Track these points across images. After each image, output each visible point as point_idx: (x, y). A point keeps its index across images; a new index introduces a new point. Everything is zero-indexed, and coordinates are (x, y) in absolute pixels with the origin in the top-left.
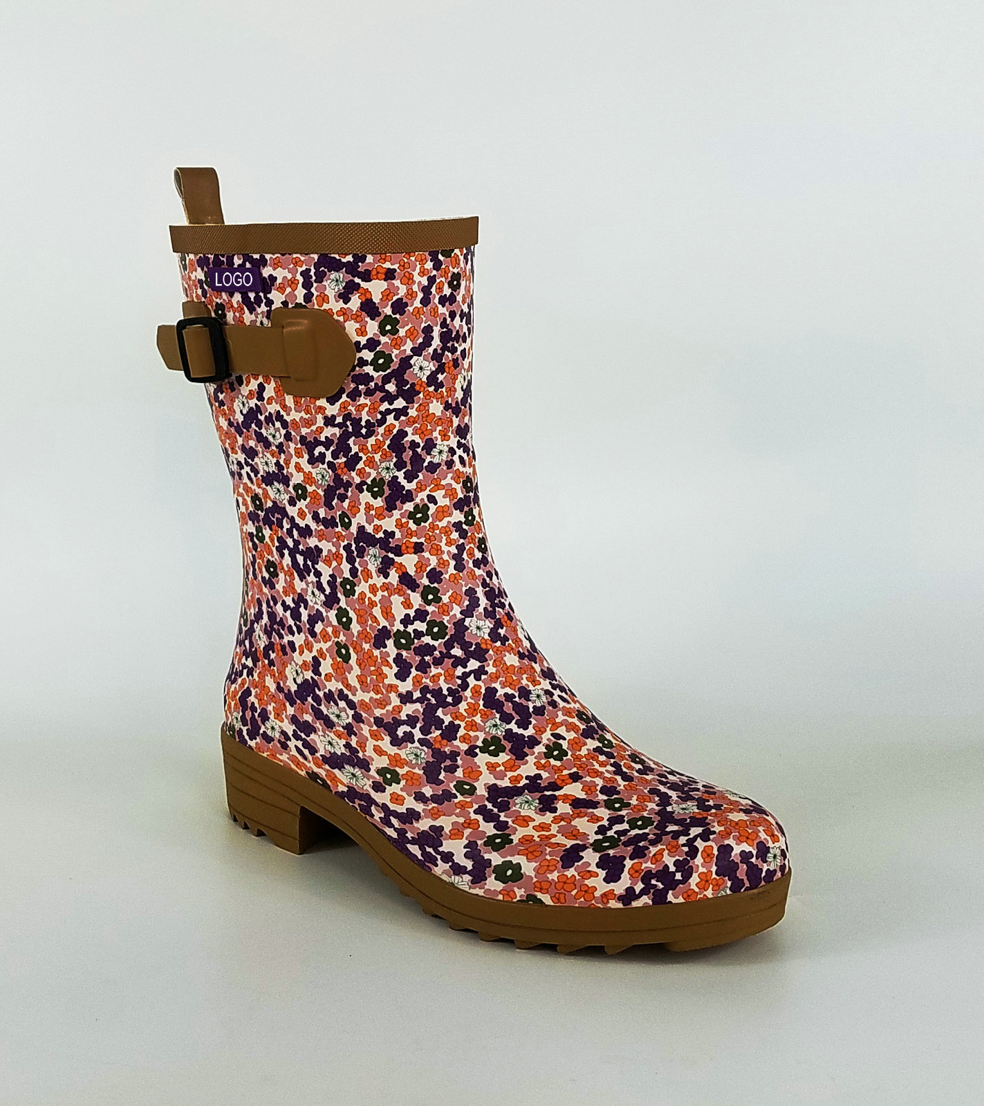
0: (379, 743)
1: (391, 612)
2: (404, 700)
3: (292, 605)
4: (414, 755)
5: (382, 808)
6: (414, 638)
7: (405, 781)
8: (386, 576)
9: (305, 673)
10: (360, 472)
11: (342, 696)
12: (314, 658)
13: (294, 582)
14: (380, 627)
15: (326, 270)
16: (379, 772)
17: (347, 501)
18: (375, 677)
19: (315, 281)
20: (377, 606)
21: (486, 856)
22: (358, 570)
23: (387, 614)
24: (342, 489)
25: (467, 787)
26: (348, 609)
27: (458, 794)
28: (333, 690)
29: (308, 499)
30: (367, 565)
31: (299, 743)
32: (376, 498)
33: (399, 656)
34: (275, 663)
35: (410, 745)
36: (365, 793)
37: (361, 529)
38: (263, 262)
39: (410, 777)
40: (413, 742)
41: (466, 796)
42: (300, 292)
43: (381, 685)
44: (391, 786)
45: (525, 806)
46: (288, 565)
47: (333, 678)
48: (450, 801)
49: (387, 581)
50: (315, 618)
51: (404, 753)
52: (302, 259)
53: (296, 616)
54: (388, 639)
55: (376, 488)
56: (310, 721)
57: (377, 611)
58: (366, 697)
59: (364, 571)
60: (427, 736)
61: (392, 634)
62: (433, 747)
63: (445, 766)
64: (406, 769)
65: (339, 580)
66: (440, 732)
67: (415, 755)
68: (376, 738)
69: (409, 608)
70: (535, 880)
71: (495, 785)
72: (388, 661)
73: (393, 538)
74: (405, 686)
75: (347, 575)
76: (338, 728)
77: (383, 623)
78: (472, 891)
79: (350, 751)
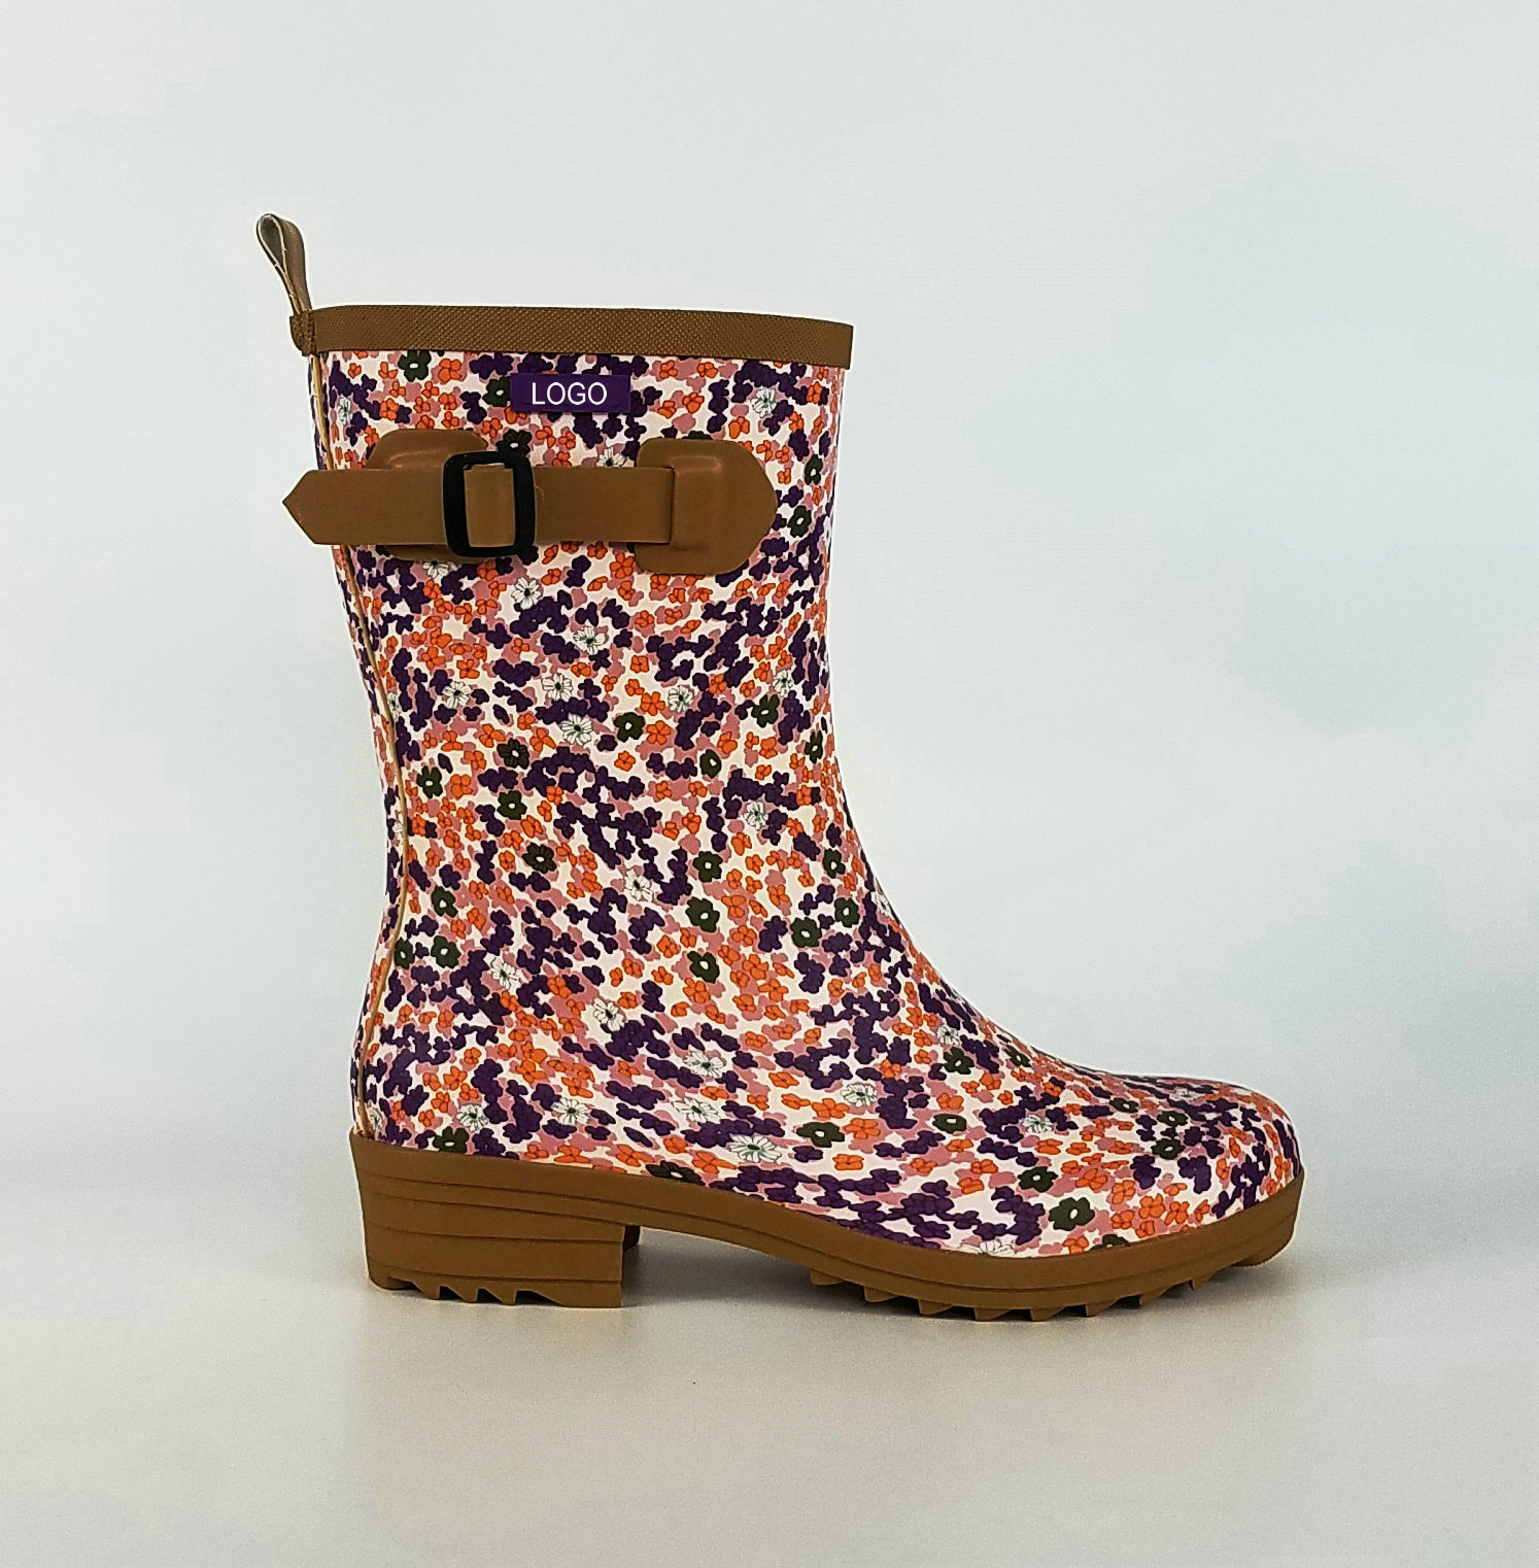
0: (791, 1090)
1: (784, 894)
2: (820, 1020)
3: (591, 910)
4: (856, 1097)
5: (819, 1183)
6: (821, 927)
7: (852, 1134)
8: (775, 840)
9: (626, 1011)
10: (747, 688)
11: (708, 1033)
12: (647, 986)
13: (596, 872)
14: (769, 919)
15: (753, 384)
16: (800, 1132)
17: (718, 733)
18: (767, 995)
19: (733, 400)
20: (761, 887)
21: (1033, 1201)
22: (726, 837)
23: (778, 897)
24: (713, 715)
25: (953, 1121)
26: (711, 899)
27: (944, 1133)
28: (692, 1027)
29: (644, 737)
30: (743, 827)
31: (635, 1124)
32: (763, 726)
33: (802, 957)
34: (553, 1009)
35: (845, 1082)
36: (780, 1168)
37: (737, 774)
38: (640, 367)
39: (861, 1129)
40: (850, 1077)
41: (956, 1133)
42: (703, 417)
43: (779, 1004)
44: (830, 1146)
45: (1036, 1128)
46: (581, 848)
47: (688, 1010)
48: (937, 1145)
49: (776, 848)
50: (644, 924)
51: (839, 1094)
52: (717, 365)
53: (601, 923)
54: (783, 934)
55: (765, 711)
56: (650, 1086)
57: (762, 896)
58: (756, 1027)
59: (737, 838)
60: (868, 1063)
61: (788, 926)
62: (883, 1077)
63: (909, 1100)
64: (849, 1117)
65: (691, 857)
66: (886, 1054)
67: (858, 1094)
68: (783, 1084)
69: (810, 885)
70: (1112, 1213)
71: (986, 1110)
72: (785, 968)
73: (786, 784)
74: (819, 1000)
75: (706, 847)
76: (708, 1084)
77: (773, 911)
78: (1021, 1255)
79: (735, 1113)
